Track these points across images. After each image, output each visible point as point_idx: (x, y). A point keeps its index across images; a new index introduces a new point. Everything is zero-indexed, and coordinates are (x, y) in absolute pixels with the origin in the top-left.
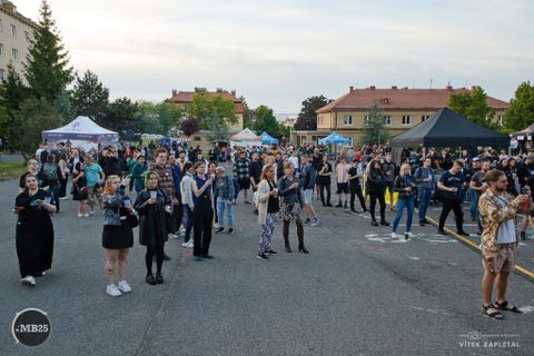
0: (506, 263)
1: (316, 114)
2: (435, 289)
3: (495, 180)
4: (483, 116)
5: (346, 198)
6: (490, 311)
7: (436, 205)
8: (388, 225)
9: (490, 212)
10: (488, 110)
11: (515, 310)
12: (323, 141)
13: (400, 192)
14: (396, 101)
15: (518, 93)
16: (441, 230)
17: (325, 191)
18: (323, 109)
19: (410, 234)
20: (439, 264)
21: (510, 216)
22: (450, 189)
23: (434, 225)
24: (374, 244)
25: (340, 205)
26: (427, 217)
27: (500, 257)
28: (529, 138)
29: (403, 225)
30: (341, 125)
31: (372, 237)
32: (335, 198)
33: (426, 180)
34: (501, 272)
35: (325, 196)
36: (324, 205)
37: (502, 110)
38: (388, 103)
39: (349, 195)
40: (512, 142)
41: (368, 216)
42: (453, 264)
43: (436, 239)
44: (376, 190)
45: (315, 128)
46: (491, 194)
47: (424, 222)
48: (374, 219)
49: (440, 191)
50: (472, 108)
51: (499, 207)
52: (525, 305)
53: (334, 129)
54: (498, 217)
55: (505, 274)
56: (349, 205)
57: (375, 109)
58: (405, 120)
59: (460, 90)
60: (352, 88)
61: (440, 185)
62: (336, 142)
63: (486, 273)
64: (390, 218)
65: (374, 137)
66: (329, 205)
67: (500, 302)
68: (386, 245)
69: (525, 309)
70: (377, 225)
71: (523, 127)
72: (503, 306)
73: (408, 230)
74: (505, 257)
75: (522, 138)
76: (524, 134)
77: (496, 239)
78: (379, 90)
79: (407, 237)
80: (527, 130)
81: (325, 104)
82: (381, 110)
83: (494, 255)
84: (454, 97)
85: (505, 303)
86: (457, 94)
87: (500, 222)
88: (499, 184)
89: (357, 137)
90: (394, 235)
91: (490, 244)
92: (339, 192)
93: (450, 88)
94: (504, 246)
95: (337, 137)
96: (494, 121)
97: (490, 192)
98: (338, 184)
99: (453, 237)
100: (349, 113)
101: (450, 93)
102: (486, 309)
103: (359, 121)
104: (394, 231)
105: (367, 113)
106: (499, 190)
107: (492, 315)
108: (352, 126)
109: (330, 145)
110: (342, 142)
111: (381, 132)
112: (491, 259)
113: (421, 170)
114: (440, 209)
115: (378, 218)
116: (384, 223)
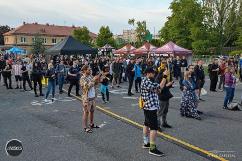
0: (92, 107)
1: (4, 36)
2: (64, 125)
3: (86, 70)
4: (88, 40)
5: (21, 83)
6: (87, 130)
7: (68, 83)
8: (44, 95)
9: (84, 84)
10: (90, 37)
11: (97, 127)
12: (8, 52)
13: (49, 78)
14: (49, 31)
15: (100, 31)
16: (69, 95)
17: (8, 80)
18: (8, 33)
19: (54, 99)
20: (67, 112)
21: (92, 86)
22: (73, 75)
23: (66, 93)
24: (35, 107)
25: (18, 88)
26: (63, 89)
27: (89, 104)
28: (105, 50)
29: (50, 94)
30: (19, 42)
31: (34, 103)
32: (14, 83)
33: (62, 71)
34: (91, 111)
35: (8, 83)
36: (8, 88)
37: (95, 38)
38: (45, 32)
39: (22, 82)
40: (99, 52)
41: (33, 92)
42: (74, 111)
43: (67, 100)
44: (37, 78)
45: (3, 44)
46: (85, 76)
47: (61, 92)
48: (36, 93)
49: (69, 76)
50: (83, 36)
51: (88, 82)
52: (101, 124)
53: (15, 45)
54: (88, 86)
55: (92, 112)
56: (22, 87)
57: (38, 35)
58: (54, 41)
59: (78, 28)
60: (24, 22)
61: (69, 73)
62: (17, 52)
63: (85, 113)
64: (44, 92)
65: (38, 49)
66: (11, 88)
67: (91, 125)
68: (42, 106)
69: (101, 126)
70: (38, 96)
71: (103, 46)
72: (92, 127)
73: (53, 97)
74: (91, 104)
75: (103, 50)
76: (103, 49)
77: (87, 96)
78: (40, 25)
79: (53, 100)
80: (104, 47)
81: (9, 30)
82: (41, 35)
83: (87, 104)
84: (75, 31)
85: (93, 125)
86: (77, 29)
87: (89, 89)
88: (88, 71)
89: (29, 49)
90: (46, 101)
91: (85, 99)
92: (17, 80)
93: (73, 27)
94: (91, 99)
95: (17, 50)
96: (92, 43)
97: (84, 76)
98: (16, 76)
99: (74, 97)
100: (24, 36)
101: (74, 29)
102: (85, 129)
103: (29, 41)
104: (46, 98)
105: (33, 37)
106: (88, 74)
107: (88, 132)
108: (25, 43)
109: (13, 53)
110: (20, 52)
111: (42, 47)
112: (86, 106)
113: (59, 66)
114: (69, 85)
115: (38, 92)
116: (41, 95)
